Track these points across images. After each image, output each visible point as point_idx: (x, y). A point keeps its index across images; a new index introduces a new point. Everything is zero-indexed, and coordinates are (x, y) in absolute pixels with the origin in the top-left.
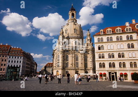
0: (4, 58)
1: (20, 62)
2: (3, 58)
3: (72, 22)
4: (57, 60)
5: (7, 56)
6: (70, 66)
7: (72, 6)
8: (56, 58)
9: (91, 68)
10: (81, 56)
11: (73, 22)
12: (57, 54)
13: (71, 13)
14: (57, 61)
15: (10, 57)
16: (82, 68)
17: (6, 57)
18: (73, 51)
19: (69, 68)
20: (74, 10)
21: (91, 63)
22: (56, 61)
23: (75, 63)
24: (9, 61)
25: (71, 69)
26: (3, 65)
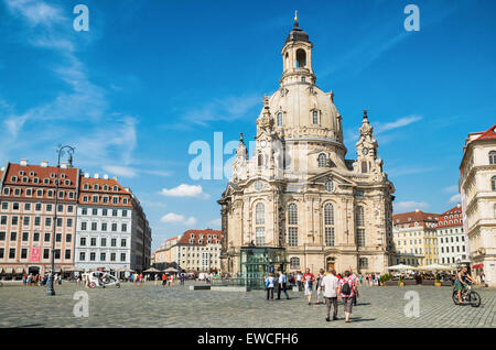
0: (64, 213)
1: (124, 228)
2: (58, 213)
3: (299, 83)
4: (254, 220)
5: (74, 207)
6: (302, 240)
7: (297, 25)
8: (251, 215)
9: (380, 249)
10: (343, 205)
11: (304, 83)
12: (253, 199)
13: (295, 49)
14: (254, 226)
15: (84, 212)
16: (348, 249)
17: (70, 209)
18: (314, 190)
19: (302, 249)
20: (306, 38)
21: (380, 230)
22: (250, 225)
23: (321, 231)
24: (84, 226)
25: (311, 253)
26: (64, 238)
